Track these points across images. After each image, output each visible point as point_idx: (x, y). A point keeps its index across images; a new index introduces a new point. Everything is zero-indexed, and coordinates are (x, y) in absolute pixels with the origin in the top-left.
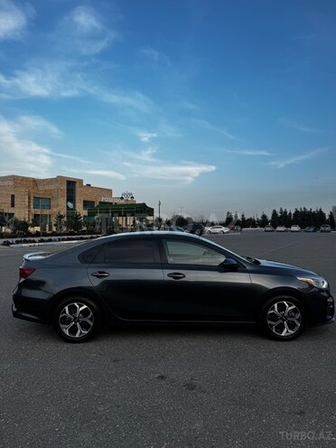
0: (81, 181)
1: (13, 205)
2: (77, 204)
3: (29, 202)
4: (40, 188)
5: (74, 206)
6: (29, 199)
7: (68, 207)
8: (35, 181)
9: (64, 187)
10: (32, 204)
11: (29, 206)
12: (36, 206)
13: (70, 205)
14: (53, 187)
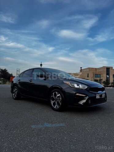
0: (112, 68)
1: (88, 77)
2: (110, 76)
3: (93, 76)
4: (97, 71)
5: (109, 76)
6: (93, 74)
7: (107, 77)
8: (96, 69)
9: (106, 70)
10: (94, 76)
11: (93, 77)
12: (95, 77)
13: (108, 76)
14: (101, 70)
